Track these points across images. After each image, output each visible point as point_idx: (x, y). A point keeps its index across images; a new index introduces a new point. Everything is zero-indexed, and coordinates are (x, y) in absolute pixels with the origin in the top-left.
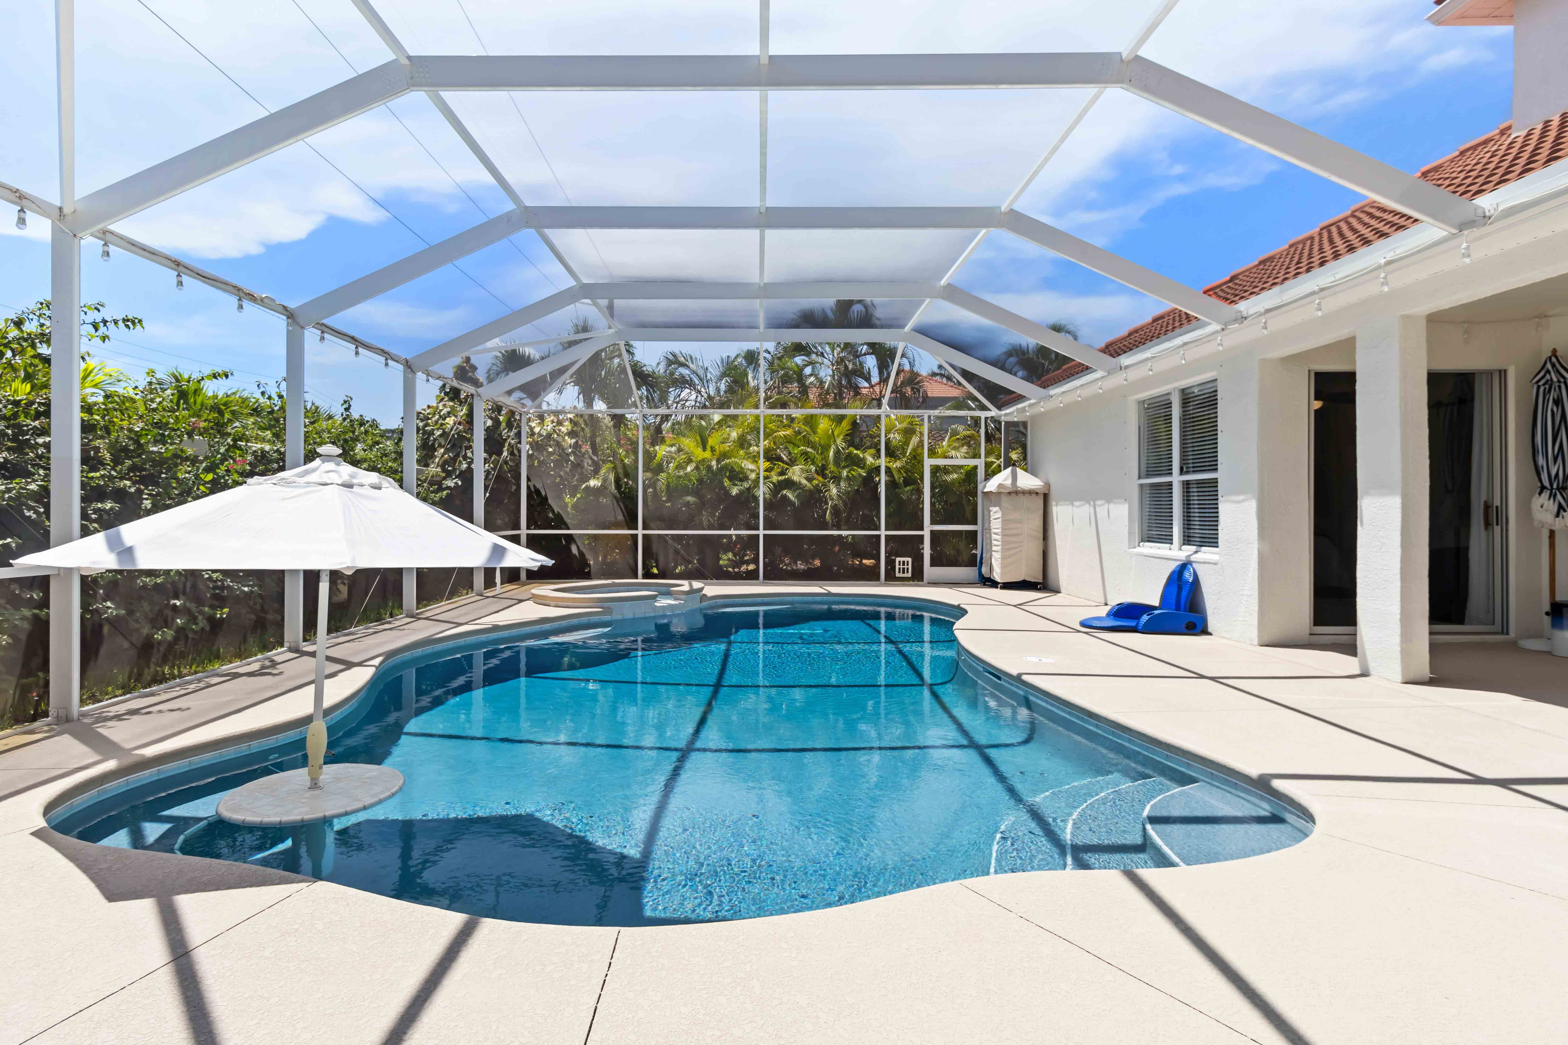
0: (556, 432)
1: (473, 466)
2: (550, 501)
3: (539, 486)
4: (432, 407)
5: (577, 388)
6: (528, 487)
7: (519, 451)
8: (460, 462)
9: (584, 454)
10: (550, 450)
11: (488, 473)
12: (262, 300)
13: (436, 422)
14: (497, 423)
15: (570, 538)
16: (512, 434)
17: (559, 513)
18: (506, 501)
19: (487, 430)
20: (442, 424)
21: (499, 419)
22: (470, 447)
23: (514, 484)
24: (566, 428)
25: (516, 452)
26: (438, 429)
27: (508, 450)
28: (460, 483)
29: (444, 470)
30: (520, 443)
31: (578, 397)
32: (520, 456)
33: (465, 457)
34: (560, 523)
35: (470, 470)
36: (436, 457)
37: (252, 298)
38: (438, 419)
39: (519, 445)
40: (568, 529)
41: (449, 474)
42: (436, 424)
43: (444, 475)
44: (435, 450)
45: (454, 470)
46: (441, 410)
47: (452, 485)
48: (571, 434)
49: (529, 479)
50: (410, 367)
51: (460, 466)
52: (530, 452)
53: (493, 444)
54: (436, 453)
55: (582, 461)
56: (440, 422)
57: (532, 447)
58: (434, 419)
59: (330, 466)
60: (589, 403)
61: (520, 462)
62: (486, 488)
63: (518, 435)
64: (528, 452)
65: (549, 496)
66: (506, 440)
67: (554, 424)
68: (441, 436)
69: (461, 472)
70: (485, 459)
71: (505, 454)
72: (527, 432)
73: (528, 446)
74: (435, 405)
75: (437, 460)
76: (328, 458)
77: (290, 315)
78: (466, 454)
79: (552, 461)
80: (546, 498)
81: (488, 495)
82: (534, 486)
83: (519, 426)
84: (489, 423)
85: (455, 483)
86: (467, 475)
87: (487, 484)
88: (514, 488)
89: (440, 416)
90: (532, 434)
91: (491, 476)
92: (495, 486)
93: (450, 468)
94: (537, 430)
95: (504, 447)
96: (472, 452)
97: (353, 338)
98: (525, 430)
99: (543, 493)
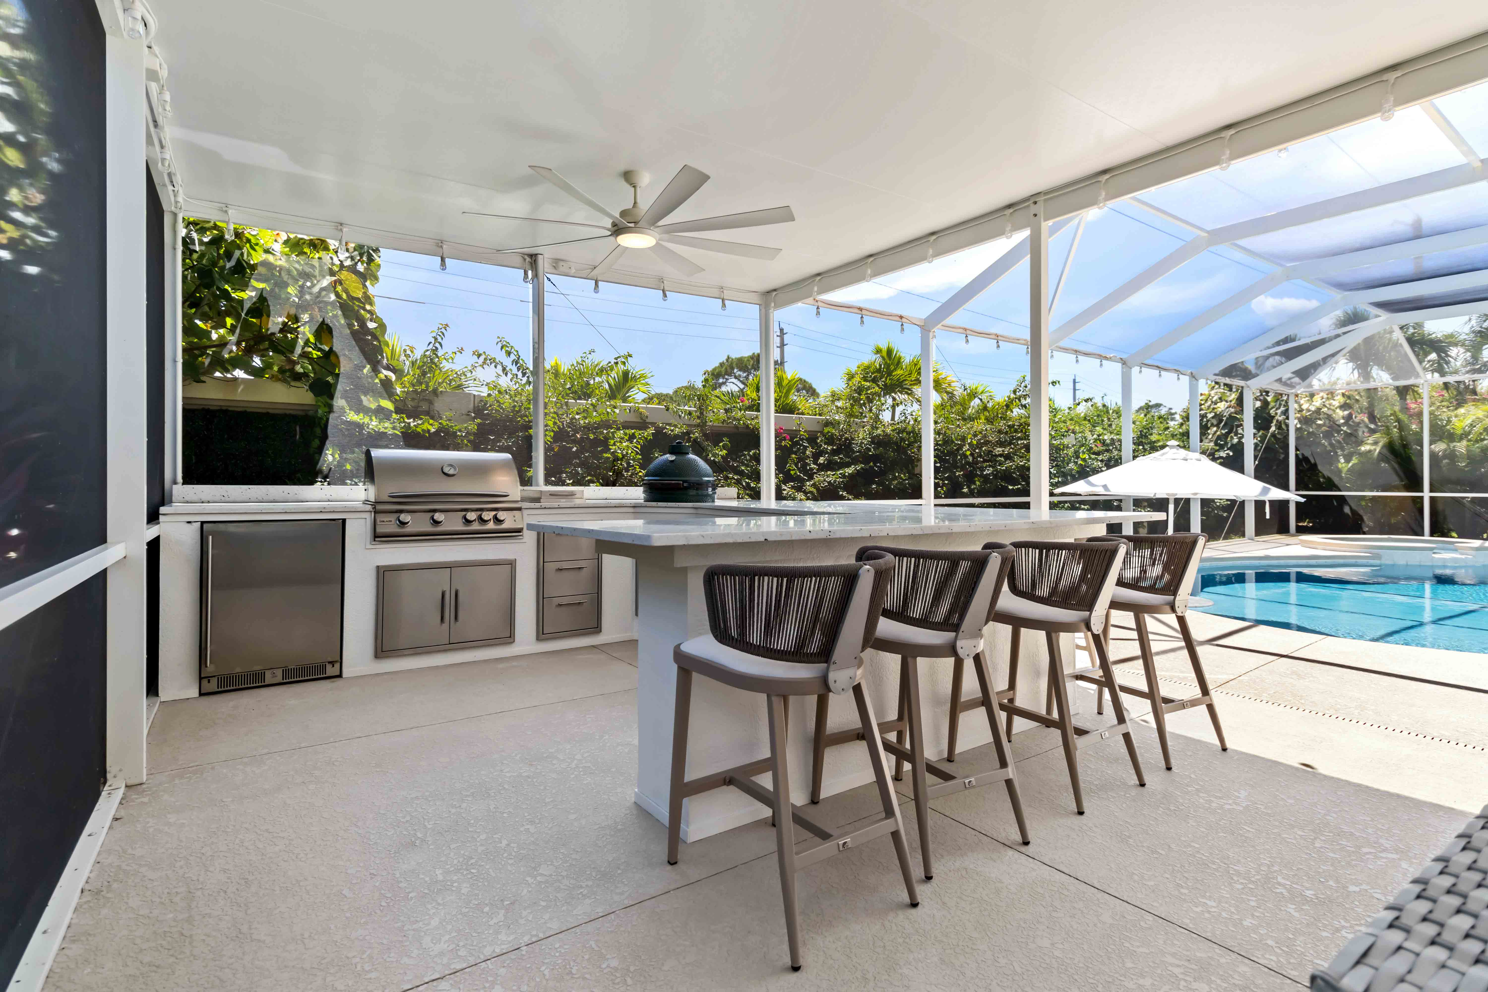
0: (1326, 407)
1: (1243, 440)
2: (1320, 467)
3: (1307, 454)
4: (1205, 395)
5: (1351, 364)
6: (1297, 455)
7: (1287, 426)
8: (1232, 438)
9: (1359, 423)
10: (1319, 422)
11: (1256, 445)
12: (1110, 358)
13: (1209, 407)
14: (1266, 403)
15: (1342, 500)
16: (1279, 411)
17: (1328, 477)
18: (1275, 467)
19: (1257, 411)
20: (1214, 409)
21: (1267, 400)
22: (1241, 425)
23: (1282, 453)
24: (1339, 400)
25: (1283, 426)
26: (1210, 412)
27: (1276, 425)
28: (1231, 454)
29: (1216, 444)
30: (1288, 418)
31: (1352, 372)
32: (1288, 430)
33: (1236, 434)
34: (1331, 485)
35: (1241, 444)
36: (1209, 434)
37: (1106, 358)
38: (1210, 405)
39: (1287, 421)
40: (1340, 490)
41: (1222, 447)
42: (1208, 409)
43: (1217, 448)
44: (1208, 429)
45: (1226, 443)
46: (1213, 397)
47: (1224, 455)
48: (1343, 407)
49: (1297, 449)
50: (1194, 377)
51: (1231, 440)
52: (1299, 426)
53: (1262, 419)
54: (1209, 431)
55: (1356, 430)
56: (1212, 407)
57: (1300, 421)
58: (1207, 405)
59: (1174, 450)
60: (1366, 375)
61: (1288, 435)
62: (1255, 457)
63: (1286, 413)
64: (1296, 426)
65: (1318, 462)
66: (1274, 417)
67: (1324, 400)
68: (1213, 418)
69: (1232, 445)
70: (1255, 434)
71: (1273, 429)
72: (1296, 409)
73: (1296, 421)
74: (1207, 393)
75: (1210, 436)
76: (1172, 447)
77: (1124, 362)
78: (1237, 430)
79: (1322, 433)
80: (1315, 465)
81: (1257, 462)
82: (1303, 454)
83: (1286, 404)
84: (1258, 404)
85: (1227, 454)
86: (1238, 447)
87: (1256, 454)
88: (1282, 456)
89: (1212, 402)
90: (1301, 411)
91: (1259, 448)
92: (1263, 456)
93: (1222, 443)
94: (1305, 407)
95: (1272, 423)
96: (1243, 429)
97: (1157, 367)
98: (1293, 406)
99: (1312, 461)
